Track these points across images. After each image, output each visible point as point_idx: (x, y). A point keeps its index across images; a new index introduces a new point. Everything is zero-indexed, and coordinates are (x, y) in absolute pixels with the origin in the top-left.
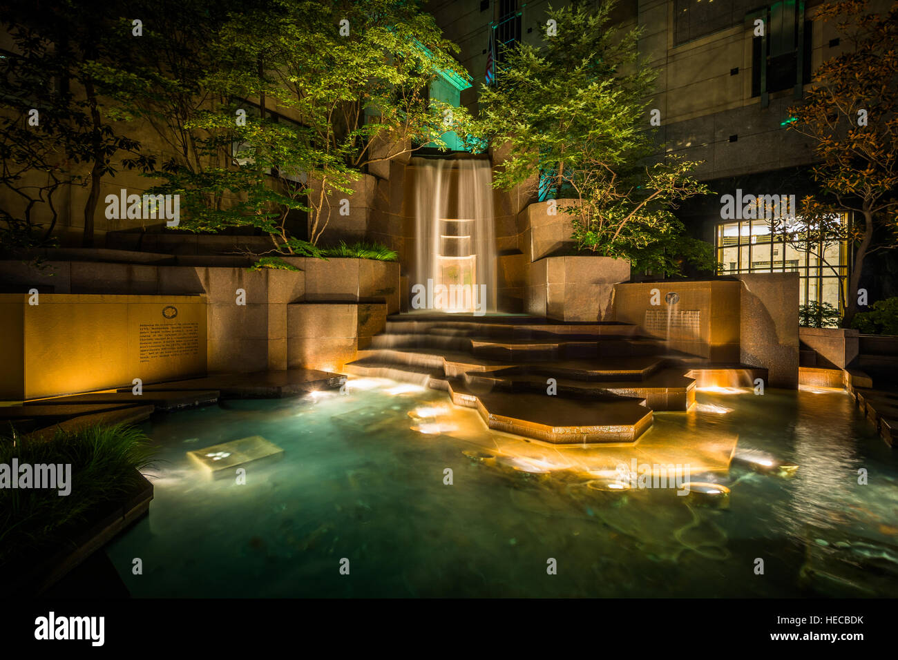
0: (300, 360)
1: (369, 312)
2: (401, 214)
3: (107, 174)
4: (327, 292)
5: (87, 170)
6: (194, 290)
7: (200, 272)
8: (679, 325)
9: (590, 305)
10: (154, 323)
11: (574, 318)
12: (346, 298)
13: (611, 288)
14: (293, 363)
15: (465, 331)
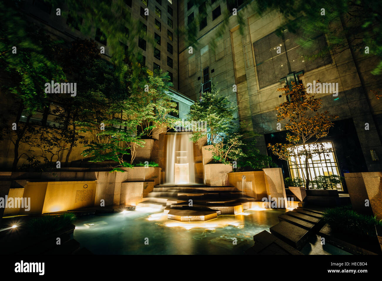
0: (124, 202)
1: (147, 185)
2: (163, 151)
3: (75, 146)
4: (135, 178)
5: (69, 145)
6: (93, 179)
7: (96, 173)
8: (245, 186)
9: (219, 180)
10: (80, 190)
11: (214, 185)
12: (140, 180)
13: (226, 174)
14: (121, 203)
15: (178, 190)
